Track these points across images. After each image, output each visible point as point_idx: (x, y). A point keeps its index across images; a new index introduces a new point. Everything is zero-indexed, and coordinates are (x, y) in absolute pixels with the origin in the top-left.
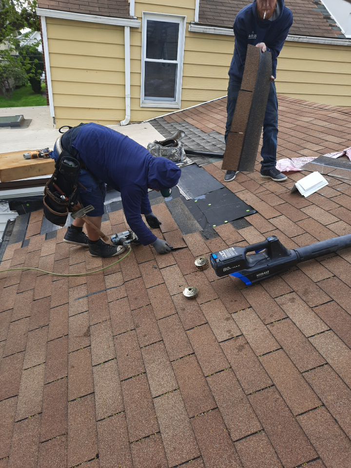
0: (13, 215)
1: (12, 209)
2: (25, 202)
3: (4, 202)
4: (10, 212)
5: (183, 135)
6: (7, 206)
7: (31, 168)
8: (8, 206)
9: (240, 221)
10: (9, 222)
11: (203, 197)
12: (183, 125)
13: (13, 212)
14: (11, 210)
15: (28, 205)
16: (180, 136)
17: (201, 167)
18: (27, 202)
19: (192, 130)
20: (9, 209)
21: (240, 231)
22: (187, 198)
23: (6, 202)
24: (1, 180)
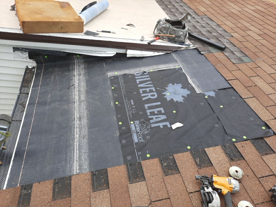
0: (32, 64)
2: (45, 54)
3: (24, 51)
4: (29, 60)
6: (26, 55)
8: (27, 55)
9: (260, 141)
10: (27, 68)
13: (31, 61)
14: (30, 58)
15: (46, 57)
17: (203, 54)
18: (46, 55)
20: (28, 57)
21: (265, 158)
22: (198, 92)
23: (26, 51)
24: (23, 31)
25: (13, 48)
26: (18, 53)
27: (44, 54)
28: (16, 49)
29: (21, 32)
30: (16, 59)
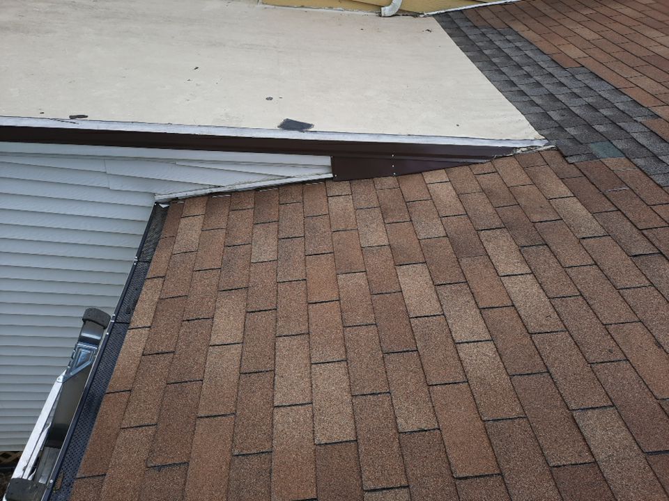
12: (508, 37)
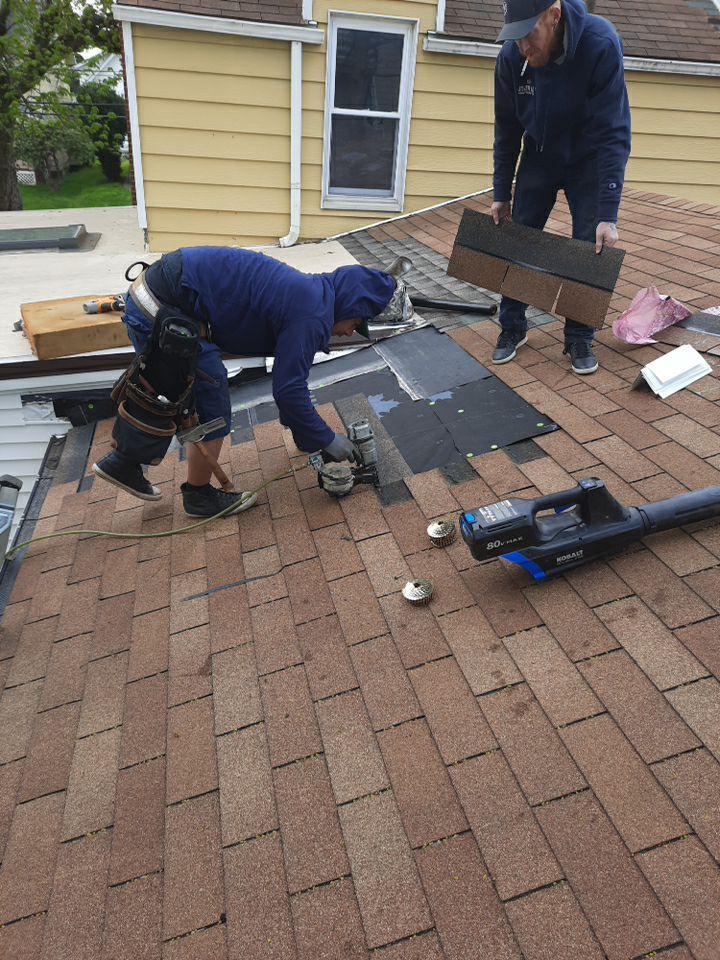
0: (62, 427)
1: (59, 413)
3: (44, 400)
4: (56, 420)
5: (407, 266)
6: (50, 408)
7: (98, 331)
8: (52, 409)
9: (523, 446)
10: (54, 439)
11: (448, 395)
12: (408, 246)
13: (61, 421)
14: (57, 416)
15: (91, 407)
16: (402, 269)
17: (443, 333)
18: (91, 402)
19: (426, 256)
20: (54, 414)
21: (522, 467)
22: (415, 397)
23: (47, 401)
24: (39, 355)
25: (23, 397)
26: (33, 407)
27: (87, 399)
28: (27, 398)
29: (35, 359)
30: (29, 422)
